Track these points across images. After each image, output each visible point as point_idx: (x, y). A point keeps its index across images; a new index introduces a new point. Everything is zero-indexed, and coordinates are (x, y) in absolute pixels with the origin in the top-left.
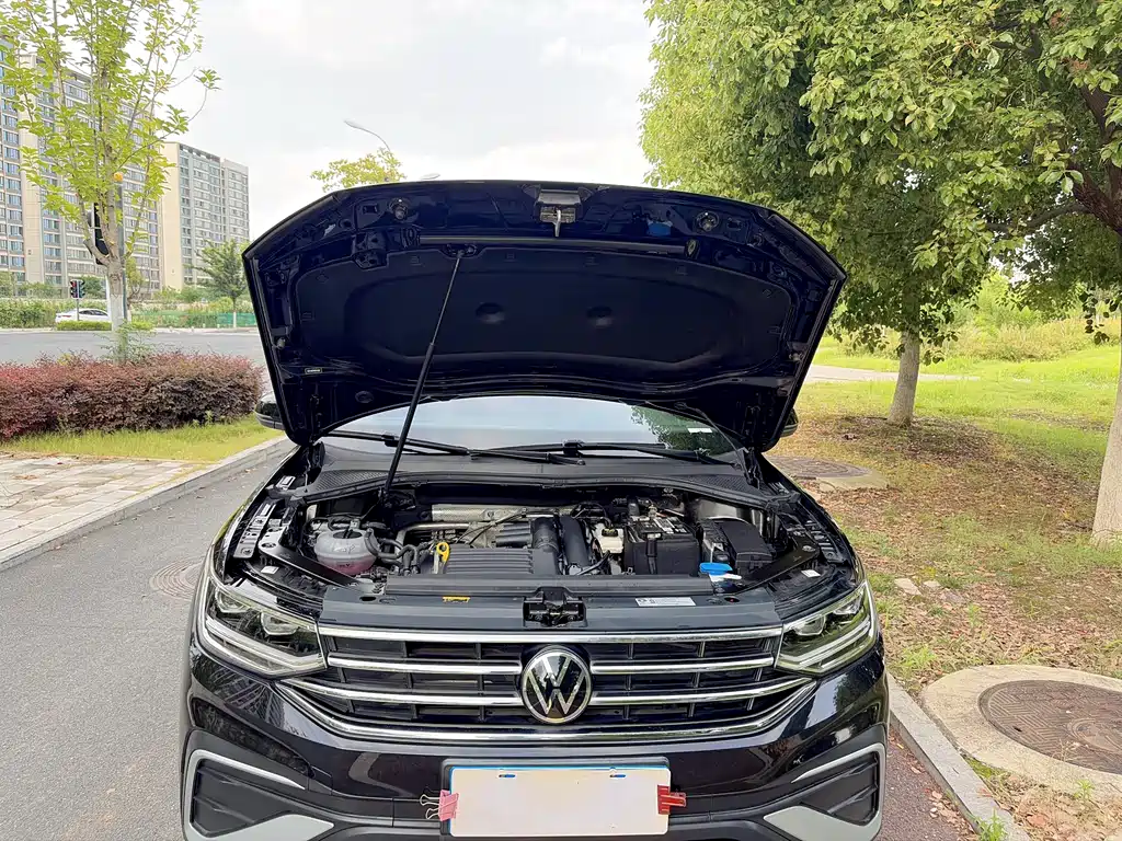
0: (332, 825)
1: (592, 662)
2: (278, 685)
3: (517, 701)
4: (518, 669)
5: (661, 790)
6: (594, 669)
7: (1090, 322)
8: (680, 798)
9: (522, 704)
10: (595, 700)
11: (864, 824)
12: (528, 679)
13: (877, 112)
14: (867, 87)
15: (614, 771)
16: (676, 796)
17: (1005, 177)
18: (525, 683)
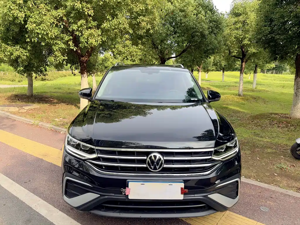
0: (99, 195)
1: (164, 157)
2: (85, 162)
3: (145, 166)
4: (146, 158)
5: (182, 189)
6: (165, 158)
7: (72, 72)
8: (187, 190)
9: (146, 167)
10: (165, 166)
11: (234, 199)
12: (148, 161)
13: (43, 32)
14: (40, 27)
15: (170, 183)
16: (186, 190)
17: (63, 46)
18: (147, 161)
